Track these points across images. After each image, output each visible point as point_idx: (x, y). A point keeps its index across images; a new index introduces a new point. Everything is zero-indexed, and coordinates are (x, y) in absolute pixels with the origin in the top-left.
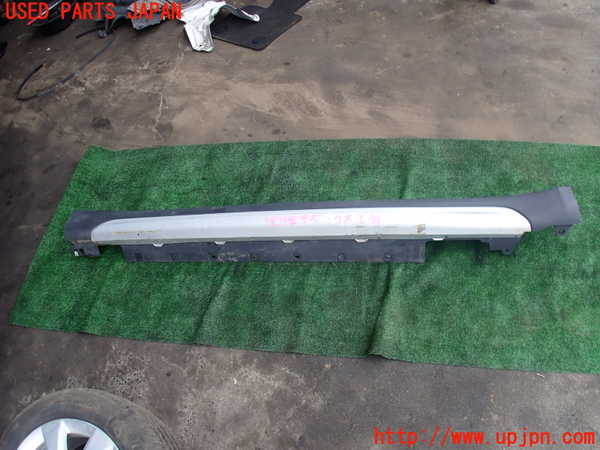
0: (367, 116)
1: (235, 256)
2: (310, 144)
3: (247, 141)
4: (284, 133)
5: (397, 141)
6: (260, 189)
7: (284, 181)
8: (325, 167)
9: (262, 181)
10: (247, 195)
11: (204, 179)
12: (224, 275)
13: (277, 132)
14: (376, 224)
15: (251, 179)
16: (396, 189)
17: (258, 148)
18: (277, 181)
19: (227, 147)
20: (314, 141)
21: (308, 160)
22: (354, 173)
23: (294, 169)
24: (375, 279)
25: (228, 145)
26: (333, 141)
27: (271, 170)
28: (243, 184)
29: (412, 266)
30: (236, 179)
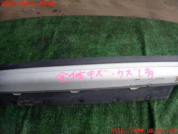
0: (109, 4)
1: (31, 102)
2: (77, 18)
3: (36, 16)
4: (60, 11)
5: (130, 18)
6: (46, 47)
7: (63, 41)
8: (90, 32)
9: (48, 41)
10: (37, 51)
11: (8, 41)
12: (24, 118)
13: (55, 11)
14: (150, 77)
15: (39, 40)
16: (138, 47)
17: (44, 20)
18: (58, 41)
19: (24, 20)
20: (80, 16)
21: (77, 27)
22: (109, 36)
23: (69, 33)
24: (141, 115)
25: (24, 19)
26: (92, 16)
27: (53, 33)
28: (34, 44)
29: (162, 101)
30: (29, 40)
